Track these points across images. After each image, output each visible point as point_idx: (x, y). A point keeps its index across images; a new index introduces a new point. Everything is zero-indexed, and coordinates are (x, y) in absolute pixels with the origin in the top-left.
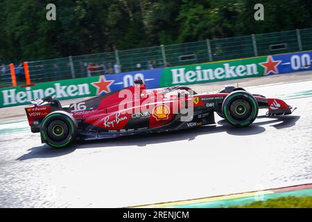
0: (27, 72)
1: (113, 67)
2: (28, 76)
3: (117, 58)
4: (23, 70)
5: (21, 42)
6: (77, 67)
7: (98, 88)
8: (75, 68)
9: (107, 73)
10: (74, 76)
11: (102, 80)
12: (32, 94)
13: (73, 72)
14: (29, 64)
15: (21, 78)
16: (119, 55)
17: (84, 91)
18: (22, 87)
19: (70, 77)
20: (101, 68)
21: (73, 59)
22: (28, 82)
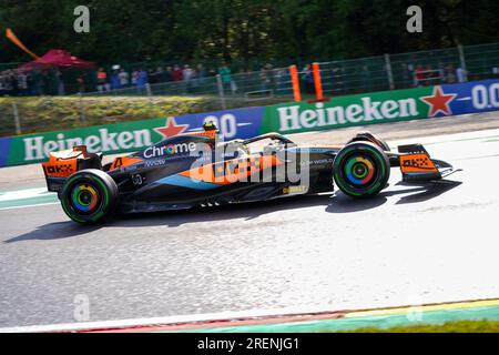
0: (318, 79)
1: (454, 72)
2: (318, 85)
3: (462, 58)
4: (312, 75)
5: (307, 32)
6: (397, 72)
7: (431, 105)
8: (393, 72)
9: (445, 82)
10: (392, 87)
11: (438, 93)
12: (326, 114)
13: (391, 80)
14: (320, 67)
15: (308, 88)
16: (465, 52)
17: (408, 111)
18: (310, 102)
19: (386, 88)
20: (437, 74)
21: (391, 59)
22: (320, 94)
